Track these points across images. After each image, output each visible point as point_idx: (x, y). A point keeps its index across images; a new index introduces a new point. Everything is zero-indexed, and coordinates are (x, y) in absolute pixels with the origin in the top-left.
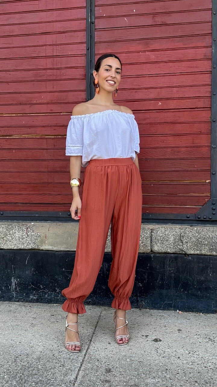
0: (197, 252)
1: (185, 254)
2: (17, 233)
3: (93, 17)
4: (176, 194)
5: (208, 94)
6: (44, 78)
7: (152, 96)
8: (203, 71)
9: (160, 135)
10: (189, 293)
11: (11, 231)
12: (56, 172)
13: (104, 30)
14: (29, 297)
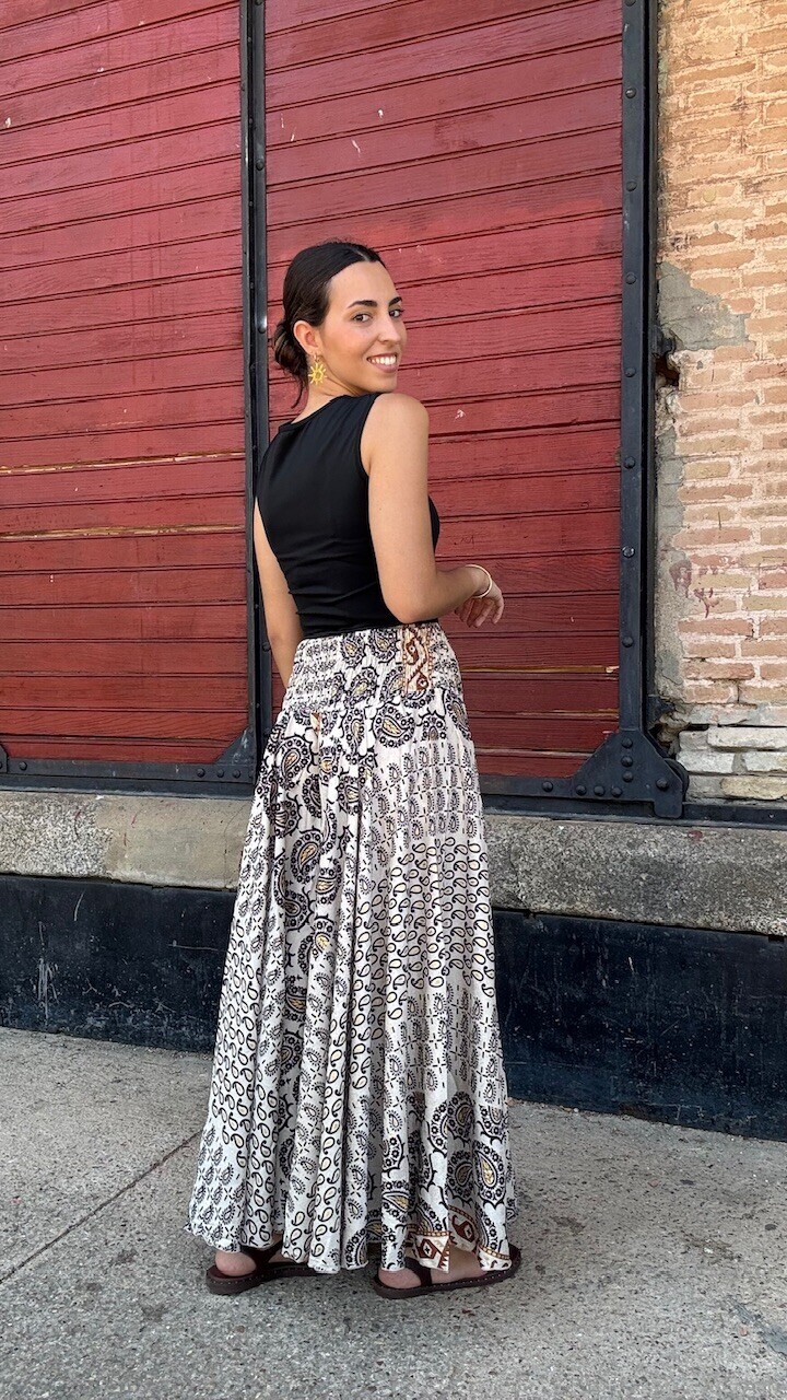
0: (559, 908)
1: (527, 912)
2: (50, 827)
3: (259, 148)
4: (514, 713)
5: (610, 377)
6: (127, 352)
7: (436, 391)
8: (593, 295)
9: (463, 519)
10: (536, 1037)
11: (35, 821)
12: (166, 640)
13: (291, 185)
14: (84, 1022)
